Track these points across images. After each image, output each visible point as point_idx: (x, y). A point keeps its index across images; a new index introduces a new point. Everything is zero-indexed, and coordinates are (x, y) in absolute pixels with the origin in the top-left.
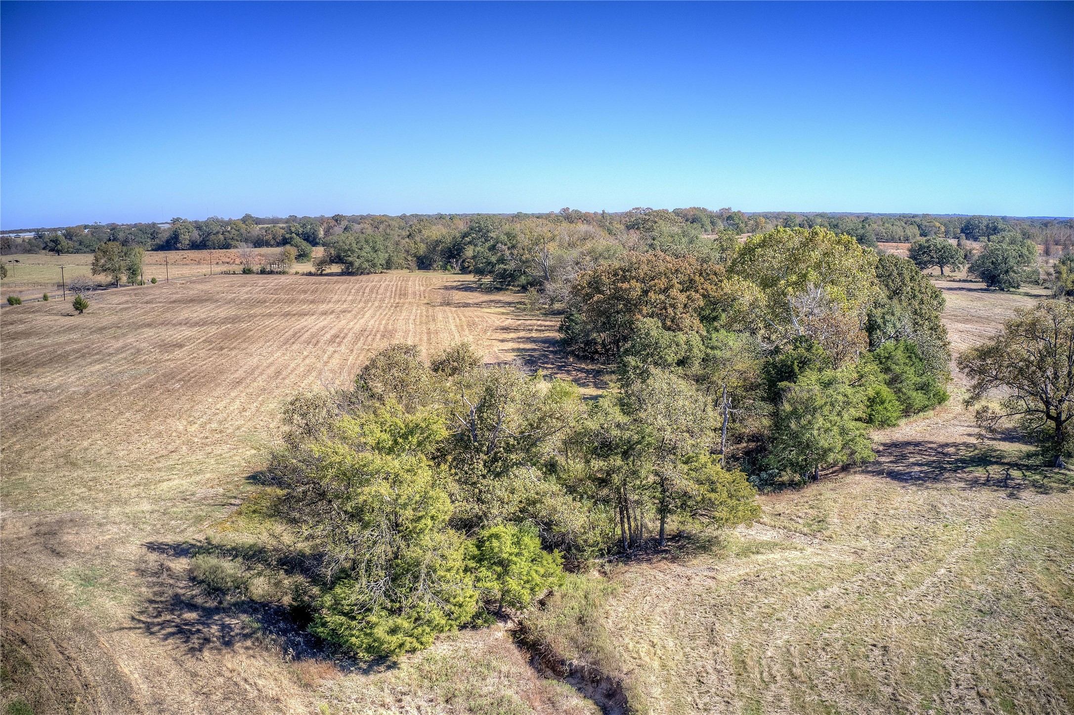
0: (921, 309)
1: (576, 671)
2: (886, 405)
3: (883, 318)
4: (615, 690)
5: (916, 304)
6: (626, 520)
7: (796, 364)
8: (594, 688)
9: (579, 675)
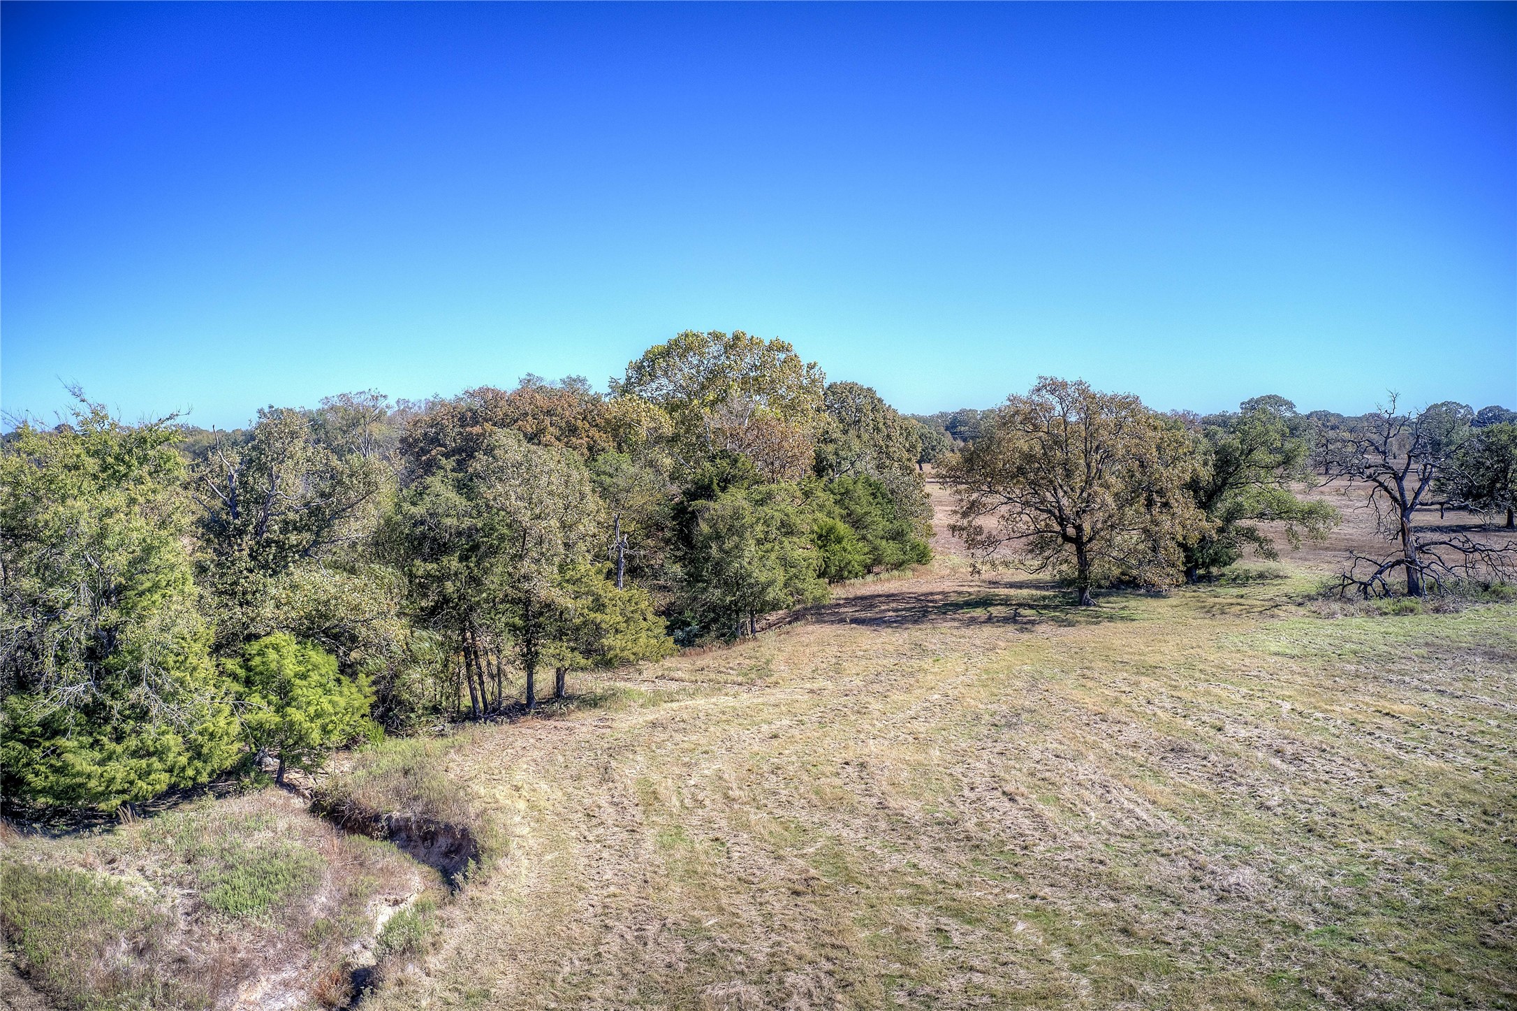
0: (887, 446)
1: (399, 829)
2: (844, 543)
3: (836, 454)
4: (460, 845)
5: (879, 438)
6: (476, 678)
7: (715, 482)
8: (427, 848)
9: (403, 835)
